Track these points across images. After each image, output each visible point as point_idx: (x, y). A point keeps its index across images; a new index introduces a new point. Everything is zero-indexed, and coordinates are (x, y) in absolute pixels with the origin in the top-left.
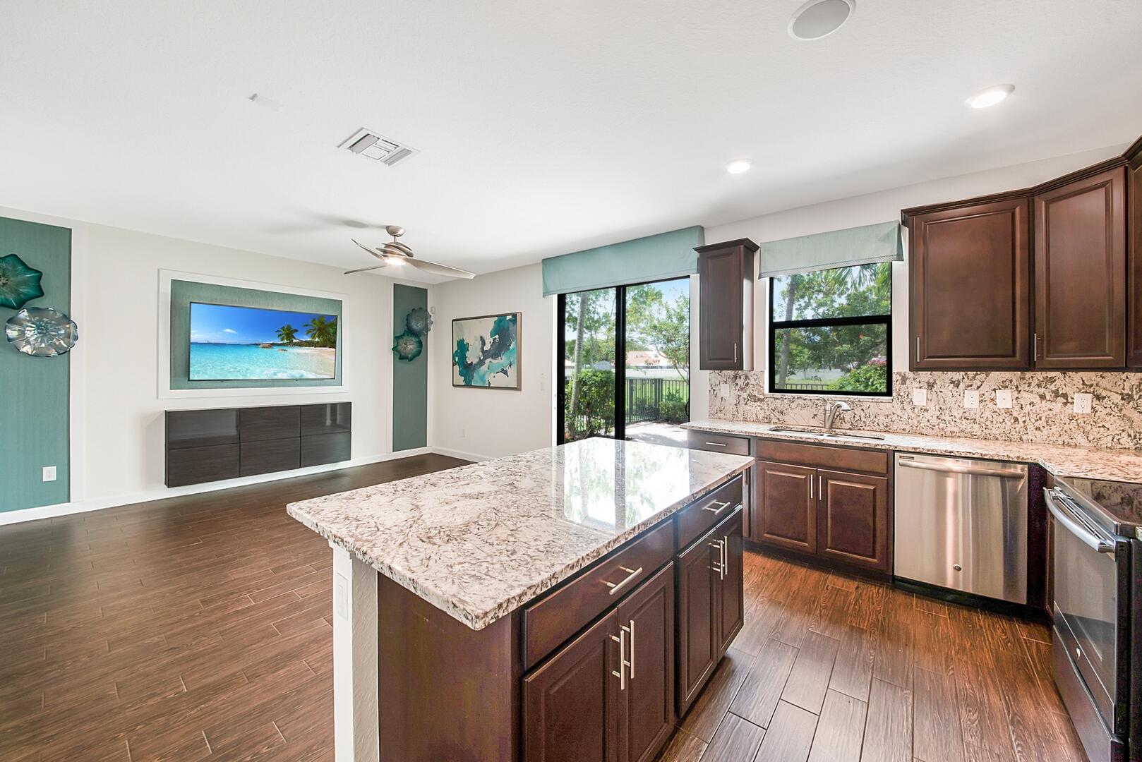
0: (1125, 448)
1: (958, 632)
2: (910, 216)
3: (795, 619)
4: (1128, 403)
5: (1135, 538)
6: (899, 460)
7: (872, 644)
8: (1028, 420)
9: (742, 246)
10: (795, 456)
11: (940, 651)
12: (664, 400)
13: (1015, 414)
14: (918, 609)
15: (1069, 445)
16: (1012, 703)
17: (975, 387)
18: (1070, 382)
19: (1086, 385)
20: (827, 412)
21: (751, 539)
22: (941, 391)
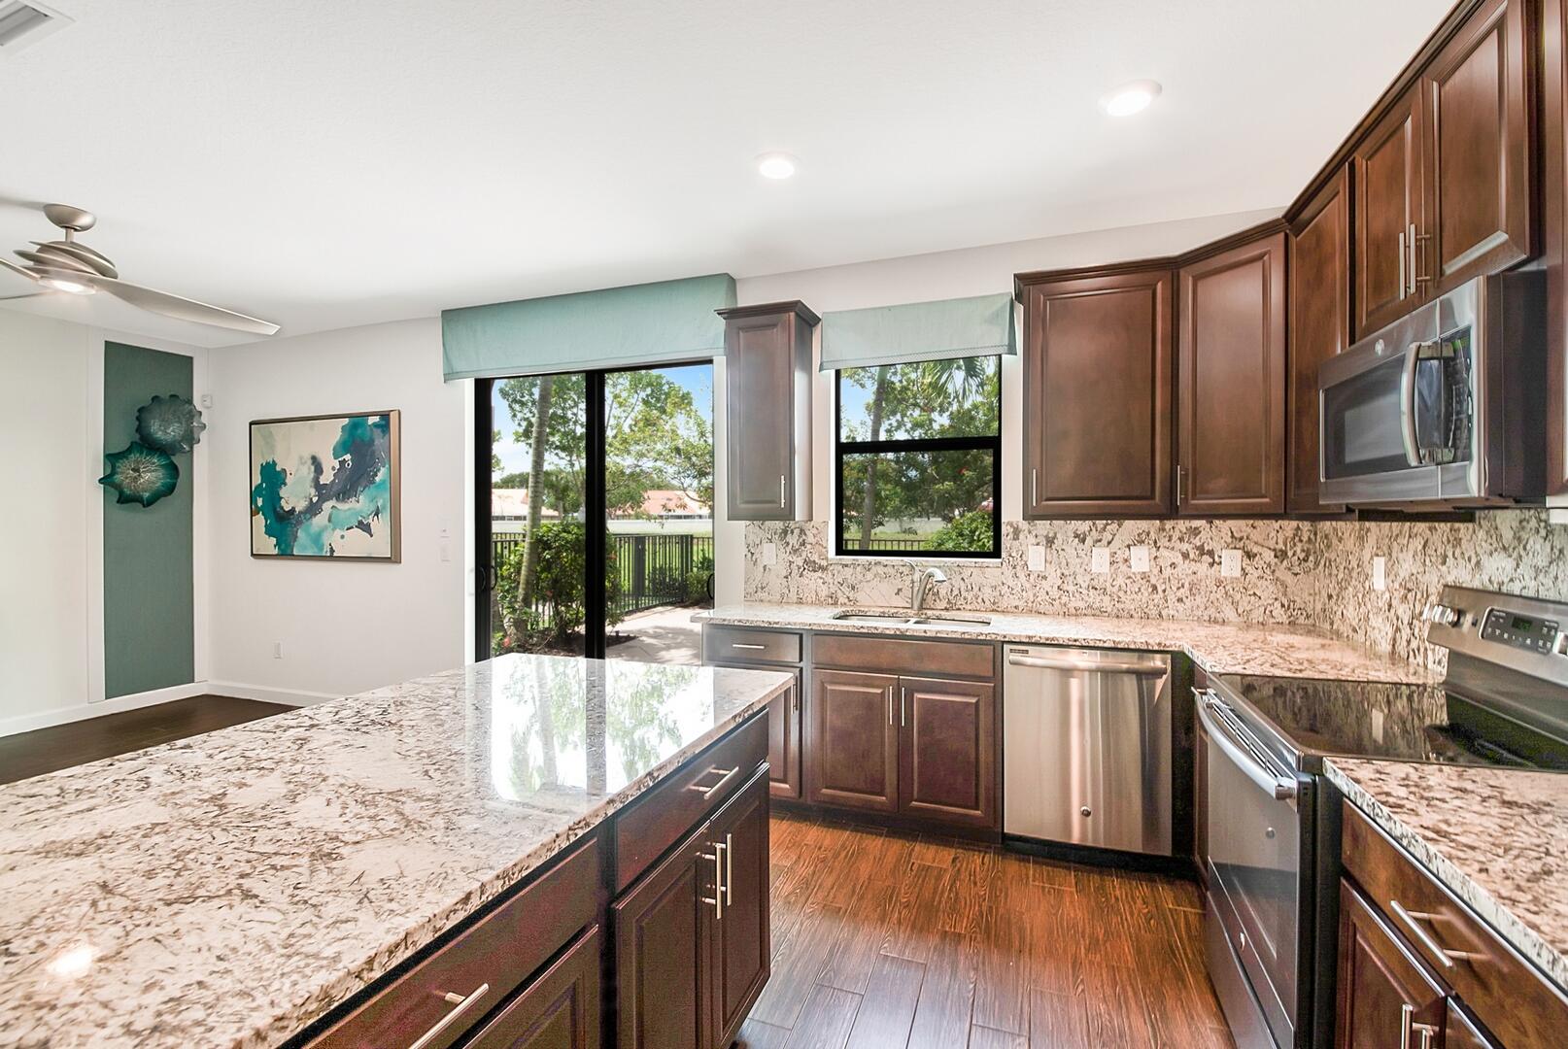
0: (1278, 623)
1: (1088, 912)
2: (1028, 284)
3: (859, 938)
4: (1282, 562)
5: (1321, 775)
6: (1009, 656)
7: (972, 959)
8: (1168, 588)
9: (792, 314)
10: (868, 658)
11: (1065, 951)
12: (695, 569)
13: (1153, 581)
14: (1037, 883)
15: (1216, 622)
16: (1160, 1025)
17: (1105, 542)
18: (1216, 534)
19: (1236, 539)
20: (915, 584)
21: (802, 800)
22: (1063, 550)
